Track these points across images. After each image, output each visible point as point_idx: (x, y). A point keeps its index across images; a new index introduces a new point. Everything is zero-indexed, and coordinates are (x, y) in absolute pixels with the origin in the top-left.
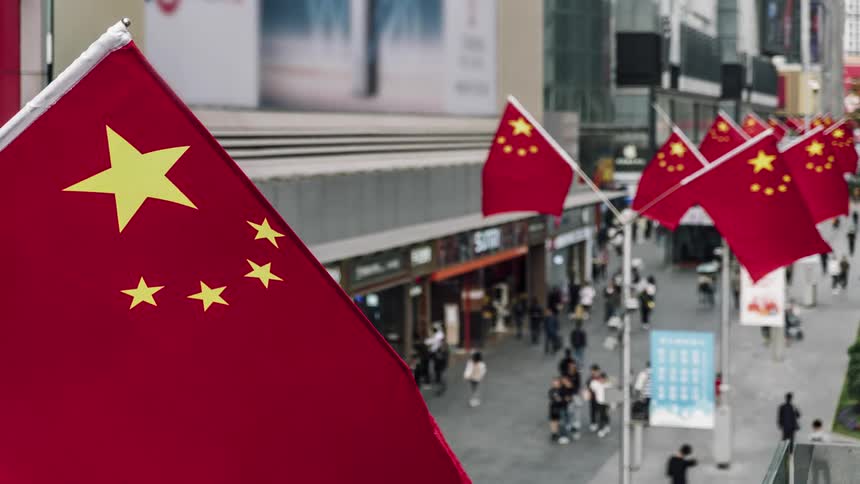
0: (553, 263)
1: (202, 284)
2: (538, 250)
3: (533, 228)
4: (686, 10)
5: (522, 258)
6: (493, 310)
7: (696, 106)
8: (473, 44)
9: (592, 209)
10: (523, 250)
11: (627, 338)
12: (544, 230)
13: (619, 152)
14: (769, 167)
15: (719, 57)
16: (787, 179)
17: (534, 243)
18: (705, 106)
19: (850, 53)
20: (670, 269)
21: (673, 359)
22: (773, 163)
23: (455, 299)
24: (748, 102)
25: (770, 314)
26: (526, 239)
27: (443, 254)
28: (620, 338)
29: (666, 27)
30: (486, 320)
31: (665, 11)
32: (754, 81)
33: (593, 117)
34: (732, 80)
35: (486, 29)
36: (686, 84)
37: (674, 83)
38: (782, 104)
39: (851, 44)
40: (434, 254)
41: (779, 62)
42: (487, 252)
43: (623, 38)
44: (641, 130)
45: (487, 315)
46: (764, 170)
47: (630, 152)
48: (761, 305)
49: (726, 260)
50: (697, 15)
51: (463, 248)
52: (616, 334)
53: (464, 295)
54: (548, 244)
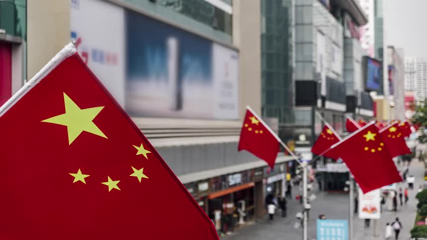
0: (266, 190)
1: (109, 177)
2: (259, 184)
3: (257, 174)
4: (328, 69)
5: (251, 189)
6: (238, 213)
7: (334, 116)
8: (228, 85)
9: (285, 164)
10: (252, 184)
11: (305, 223)
12: (262, 175)
13: (297, 138)
14: (373, 139)
15: (344, 93)
16: (382, 144)
17: (257, 181)
18: (338, 116)
19: (408, 90)
20: (323, 194)
21: (328, 233)
22: (375, 137)
23: (219, 208)
24: (359, 114)
25: (373, 213)
26: (253, 179)
27: (214, 186)
28: (302, 223)
29: (319, 78)
30: (235, 218)
31: (318, 70)
32: (362, 103)
33: (285, 121)
34: (351, 103)
35: (233, 78)
36: (329, 105)
37: (323, 105)
38: (375, 115)
39: (408, 86)
40: (210, 186)
41: (373, 95)
42: (235, 185)
43: (298, 83)
44: (308, 127)
45: (235, 216)
46: (371, 141)
47: (302, 138)
48: (369, 209)
49: (352, 187)
50: (333, 72)
51: (223, 183)
52: (300, 221)
53: (224, 206)
54: (264, 181)
